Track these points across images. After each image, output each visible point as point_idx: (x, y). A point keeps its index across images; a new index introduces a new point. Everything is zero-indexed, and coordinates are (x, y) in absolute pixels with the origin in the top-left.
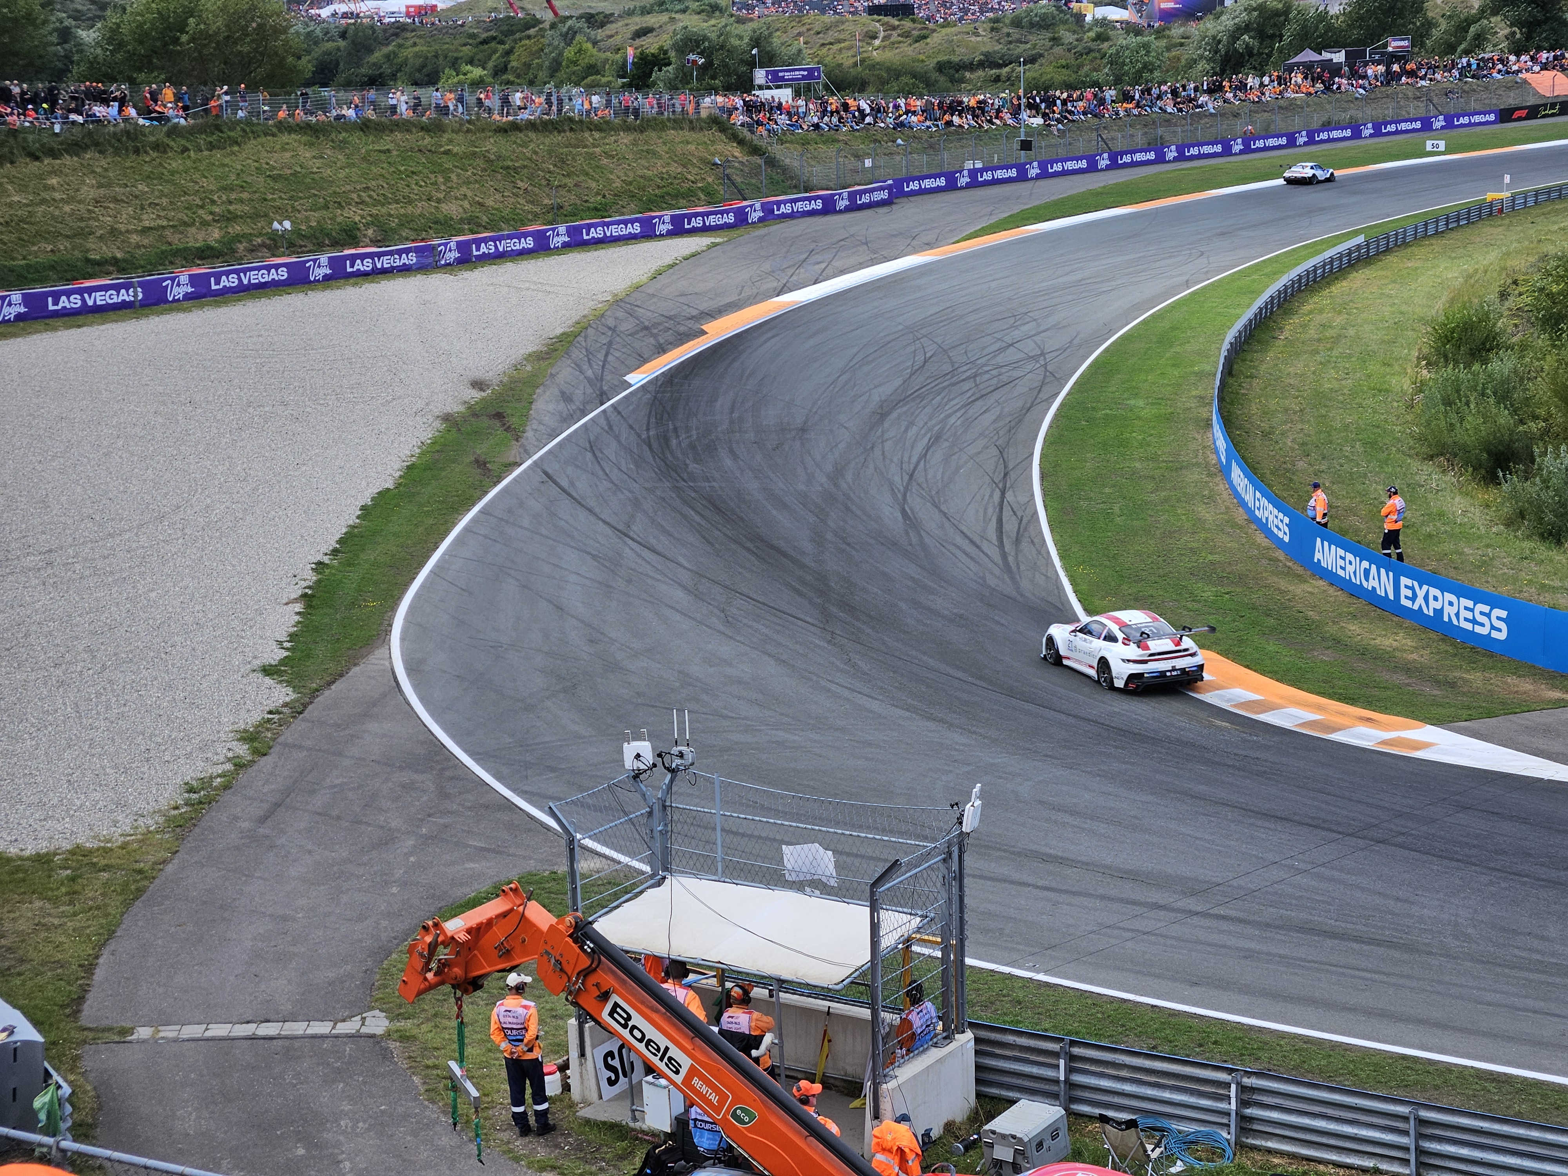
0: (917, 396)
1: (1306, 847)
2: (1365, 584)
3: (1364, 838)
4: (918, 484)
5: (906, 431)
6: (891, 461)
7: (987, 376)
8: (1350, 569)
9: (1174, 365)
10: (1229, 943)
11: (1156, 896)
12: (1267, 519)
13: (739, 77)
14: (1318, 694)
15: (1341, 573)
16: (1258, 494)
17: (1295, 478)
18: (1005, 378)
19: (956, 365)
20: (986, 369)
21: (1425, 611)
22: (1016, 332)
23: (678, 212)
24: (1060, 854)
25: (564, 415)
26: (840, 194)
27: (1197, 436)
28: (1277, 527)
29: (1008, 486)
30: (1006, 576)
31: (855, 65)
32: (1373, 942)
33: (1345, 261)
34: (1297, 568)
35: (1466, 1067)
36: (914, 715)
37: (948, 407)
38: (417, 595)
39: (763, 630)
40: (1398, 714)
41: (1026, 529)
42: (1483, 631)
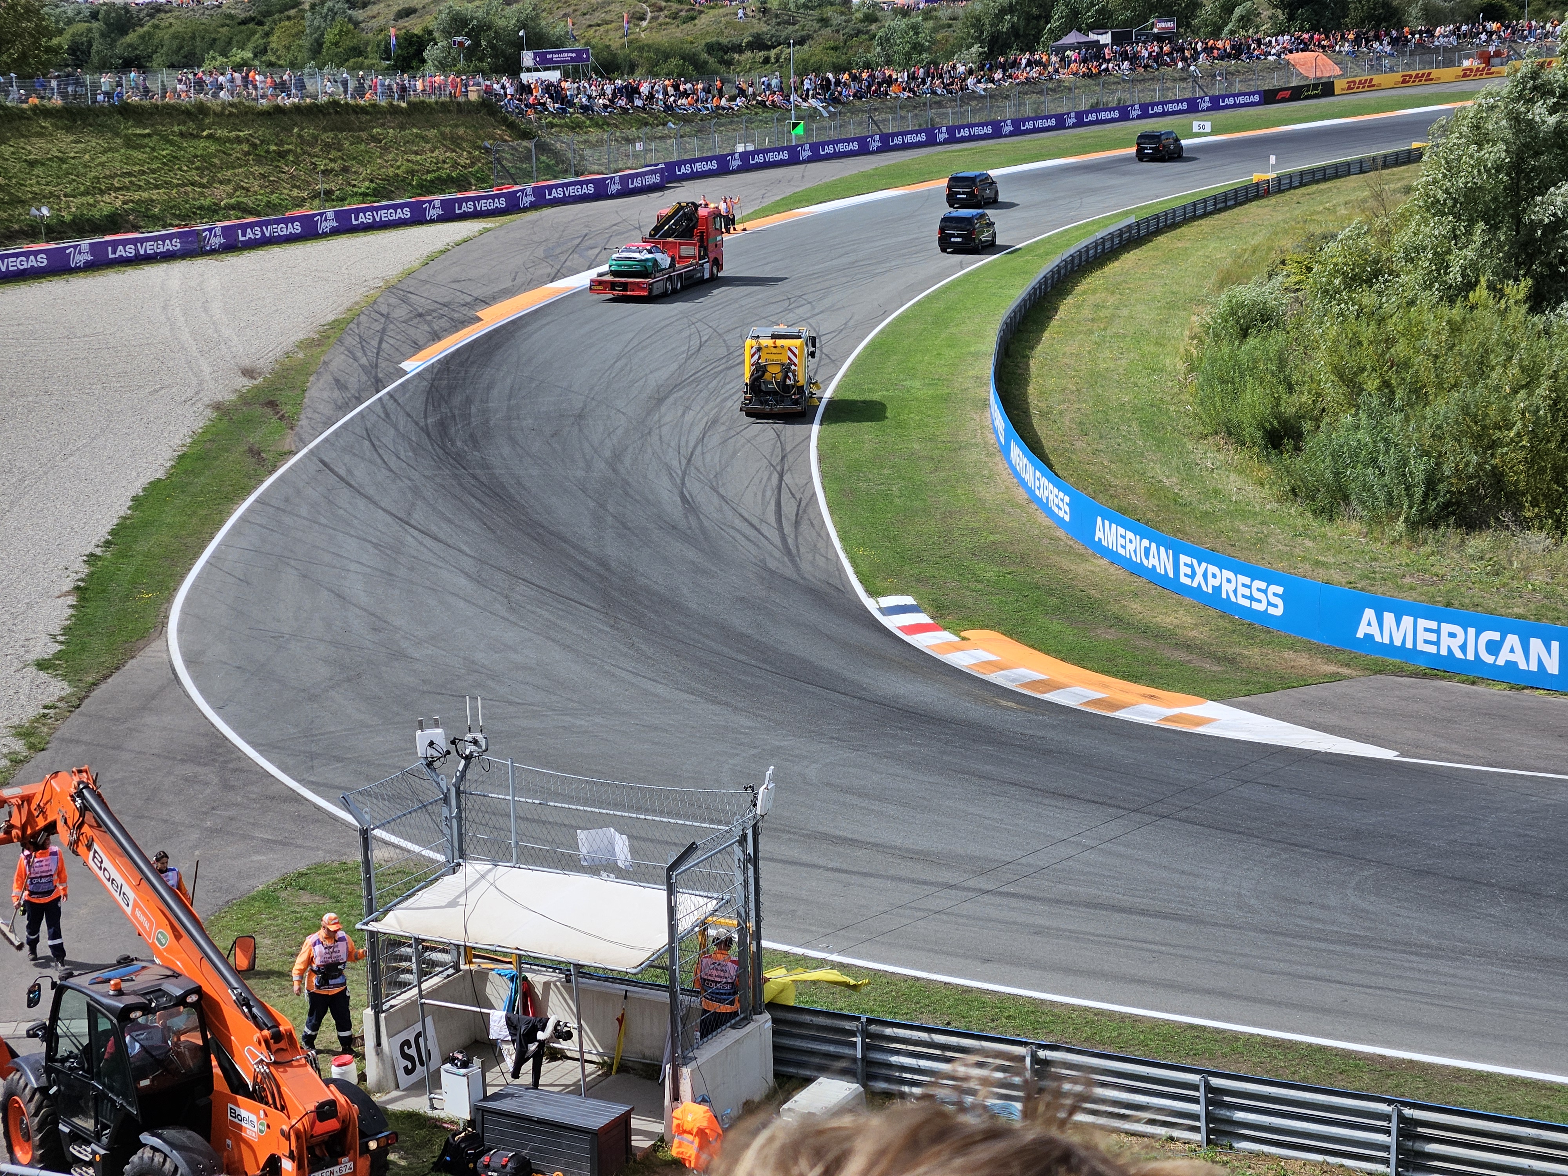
0: (693, 381)
1: (1093, 824)
2: (1145, 562)
3: (1150, 813)
4: (697, 469)
5: (683, 414)
6: (669, 445)
8: (1130, 547)
9: (949, 346)
10: (1019, 920)
11: (947, 876)
12: (1047, 498)
13: (507, 59)
14: (1103, 672)
15: (1121, 551)
16: (1038, 474)
17: (1074, 457)
19: (733, 350)
21: (1204, 588)
22: (791, 315)
23: (447, 197)
24: (849, 836)
25: (339, 403)
26: (611, 178)
27: (974, 416)
28: (1058, 506)
29: (786, 468)
30: (786, 559)
31: (623, 46)
32: (1158, 915)
33: (1117, 241)
34: (1079, 547)
35: (1252, 1035)
36: (699, 699)
37: (723, 391)
38: (194, 587)
39: (547, 615)
40: (1180, 691)
41: (805, 511)
42: (1260, 607)
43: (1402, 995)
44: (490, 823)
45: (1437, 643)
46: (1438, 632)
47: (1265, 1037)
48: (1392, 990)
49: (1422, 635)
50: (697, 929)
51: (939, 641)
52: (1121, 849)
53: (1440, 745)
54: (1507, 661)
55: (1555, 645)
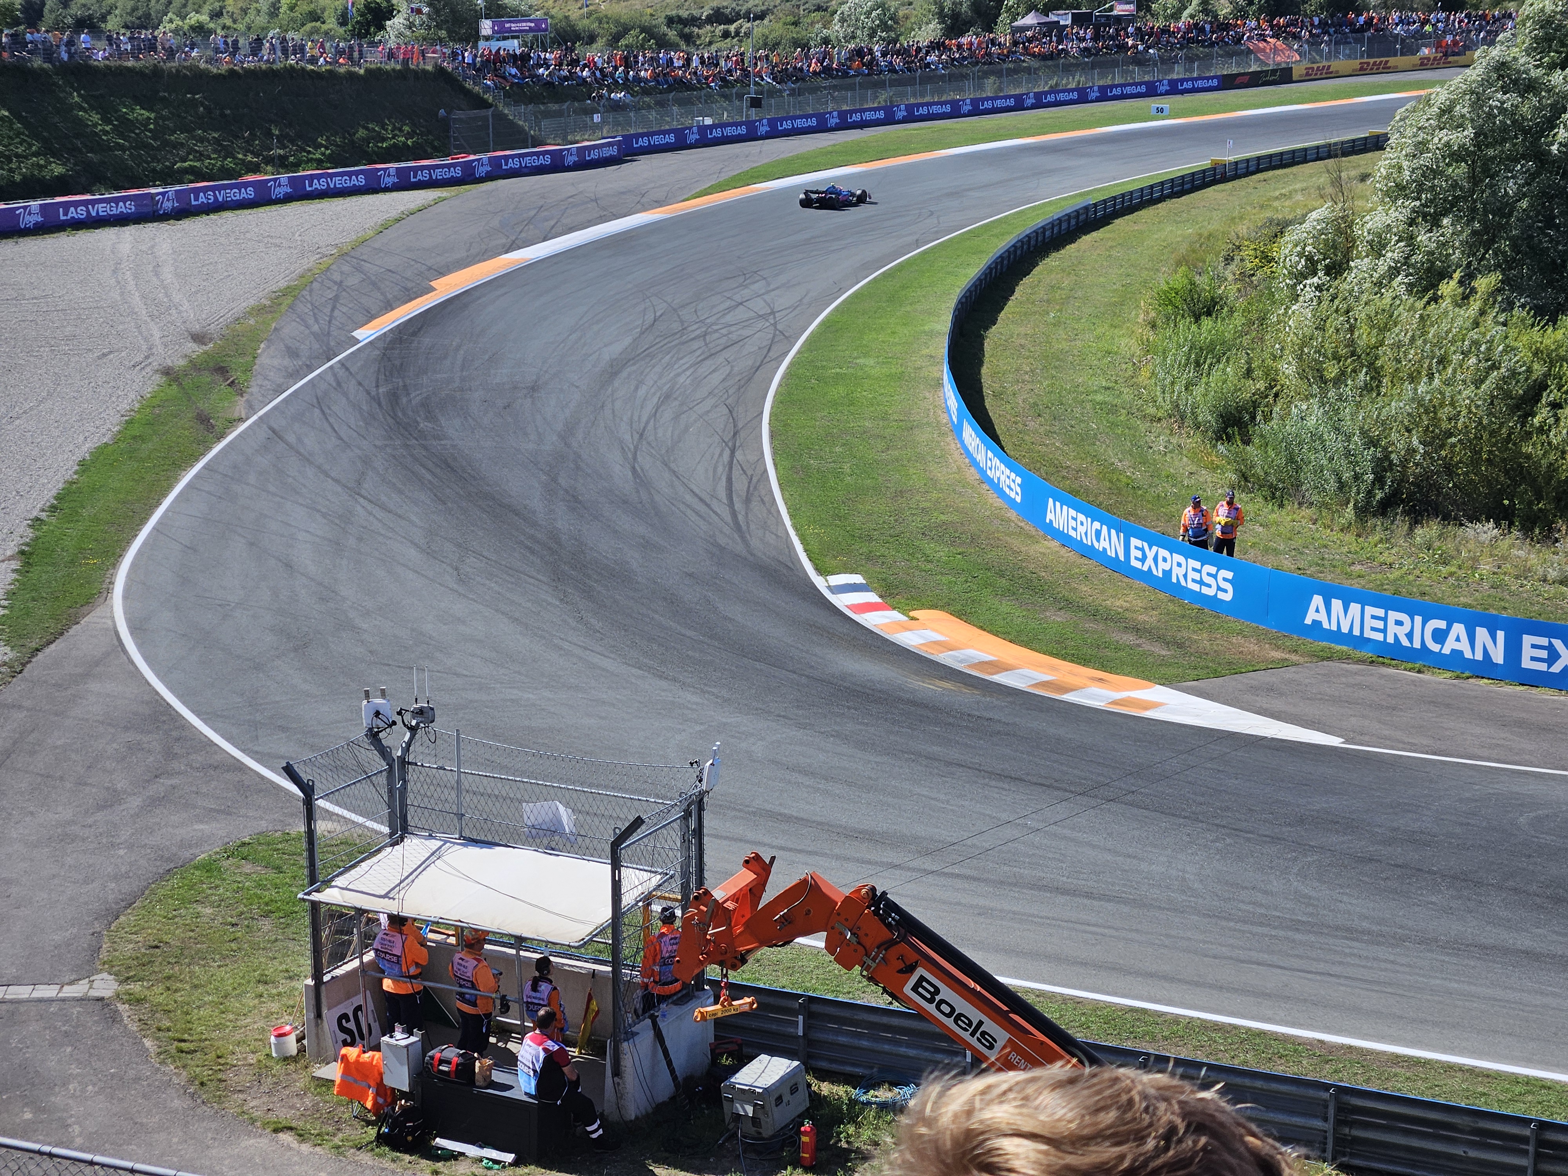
0: (647, 355)
1: (1039, 807)
2: (1096, 545)
3: (1096, 796)
4: (649, 443)
5: (637, 388)
6: (622, 420)
7: (716, 335)
8: (1081, 529)
9: (904, 324)
10: (963, 901)
11: (891, 856)
12: (999, 479)
13: (465, 27)
14: (1051, 654)
15: (1072, 533)
16: (990, 454)
17: (1026, 438)
18: (734, 337)
19: (686, 325)
20: (715, 327)
21: (1155, 572)
22: (746, 291)
23: (403, 165)
24: (795, 814)
25: (290, 370)
26: (568, 150)
27: (928, 395)
28: (1009, 487)
29: (738, 444)
30: (736, 536)
31: (582, 17)
32: (1103, 897)
33: (1073, 222)
34: (1030, 529)
35: (1194, 1018)
36: (646, 674)
37: (676, 366)
38: (140, 553)
39: (497, 588)
40: (1128, 675)
41: (755, 488)
42: (1210, 592)
43: (1342, 981)
44: (435, 795)
45: (1384, 631)
46: (1385, 619)
47: (1205, 1021)
48: (1331, 975)
49: (1369, 623)
50: (640, 904)
51: (887, 621)
52: (1067, 832)
53: (1387, 732)
54: (1453, 650)
55: (1500, 635)
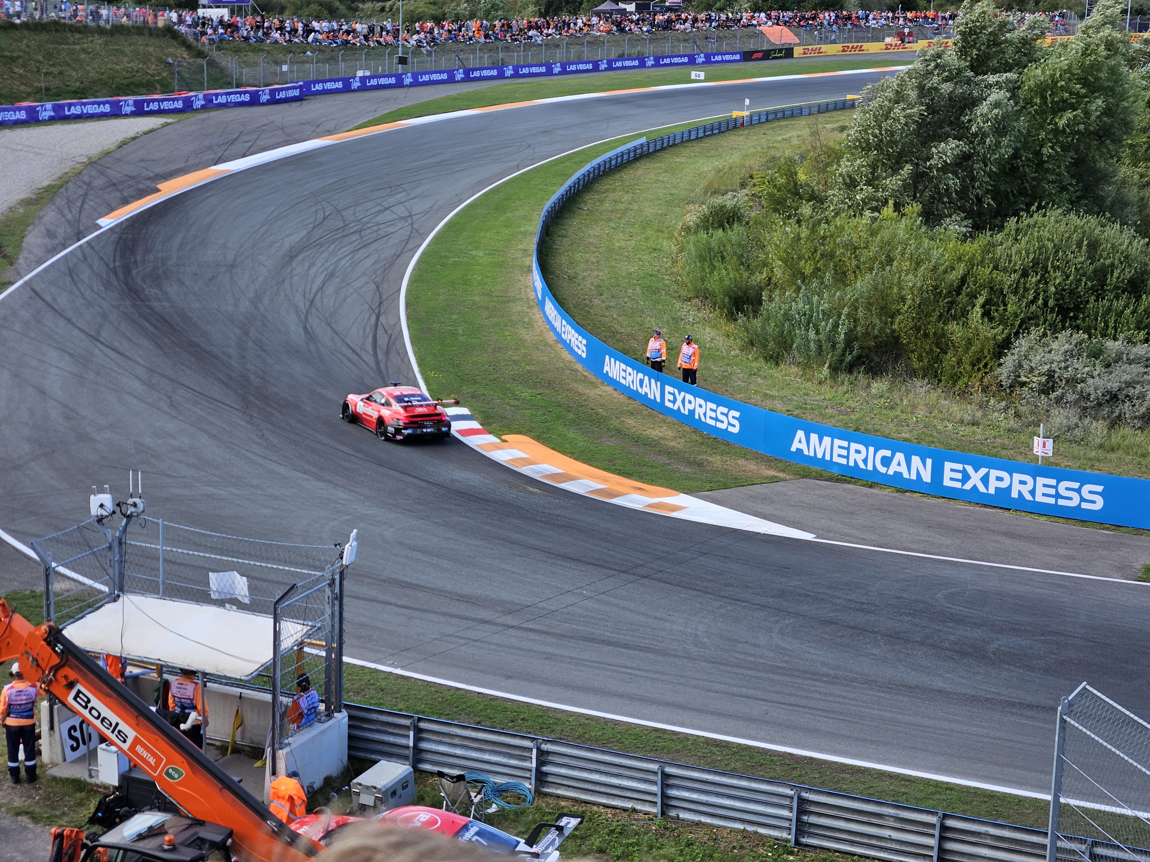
0: (317, 245)
1: (592, 581)
2: (640, 390)
3: (633, 574)
4: (317, 309)
5: (309, 269)
6: (297, 291)
7: (369, 231)
8: (629, 379)
9: (505, 226)
10: (535, 648)
11: (483, 614)
12: (570, 340)
14: (605, 469)
15: (623, 381)
16: (564, 322)
17: (591, 311)
18: (382, 233)
19: (347, 222)
20: (369, 225)
21: (682, 411)
22: (392, 199)
23: (139, 98)
24: (414, 582)
25: (49, 248)
26: (263, 91)
27: (521, 278)
28: (577, 346)
29: (382, 311)
30: (378, 378)
32: (636, 648)
33: (632, 155)
34: (592, 378)
35: (698, 736)
36: (310, 478)
37: (339, 253)
39: (200, 412)
40: (661, 485)
41: (394, 343)
42: (722, 426)
45: (847, 457)
46: (848, 449)
47: (707, 738)
48: (800, 706)
49: (837, 451)
50: (295, 648)
51: (485, 442)
52: (612, 600)
53: (845, 531)
54: (895, 472)
55: (929, 461)
